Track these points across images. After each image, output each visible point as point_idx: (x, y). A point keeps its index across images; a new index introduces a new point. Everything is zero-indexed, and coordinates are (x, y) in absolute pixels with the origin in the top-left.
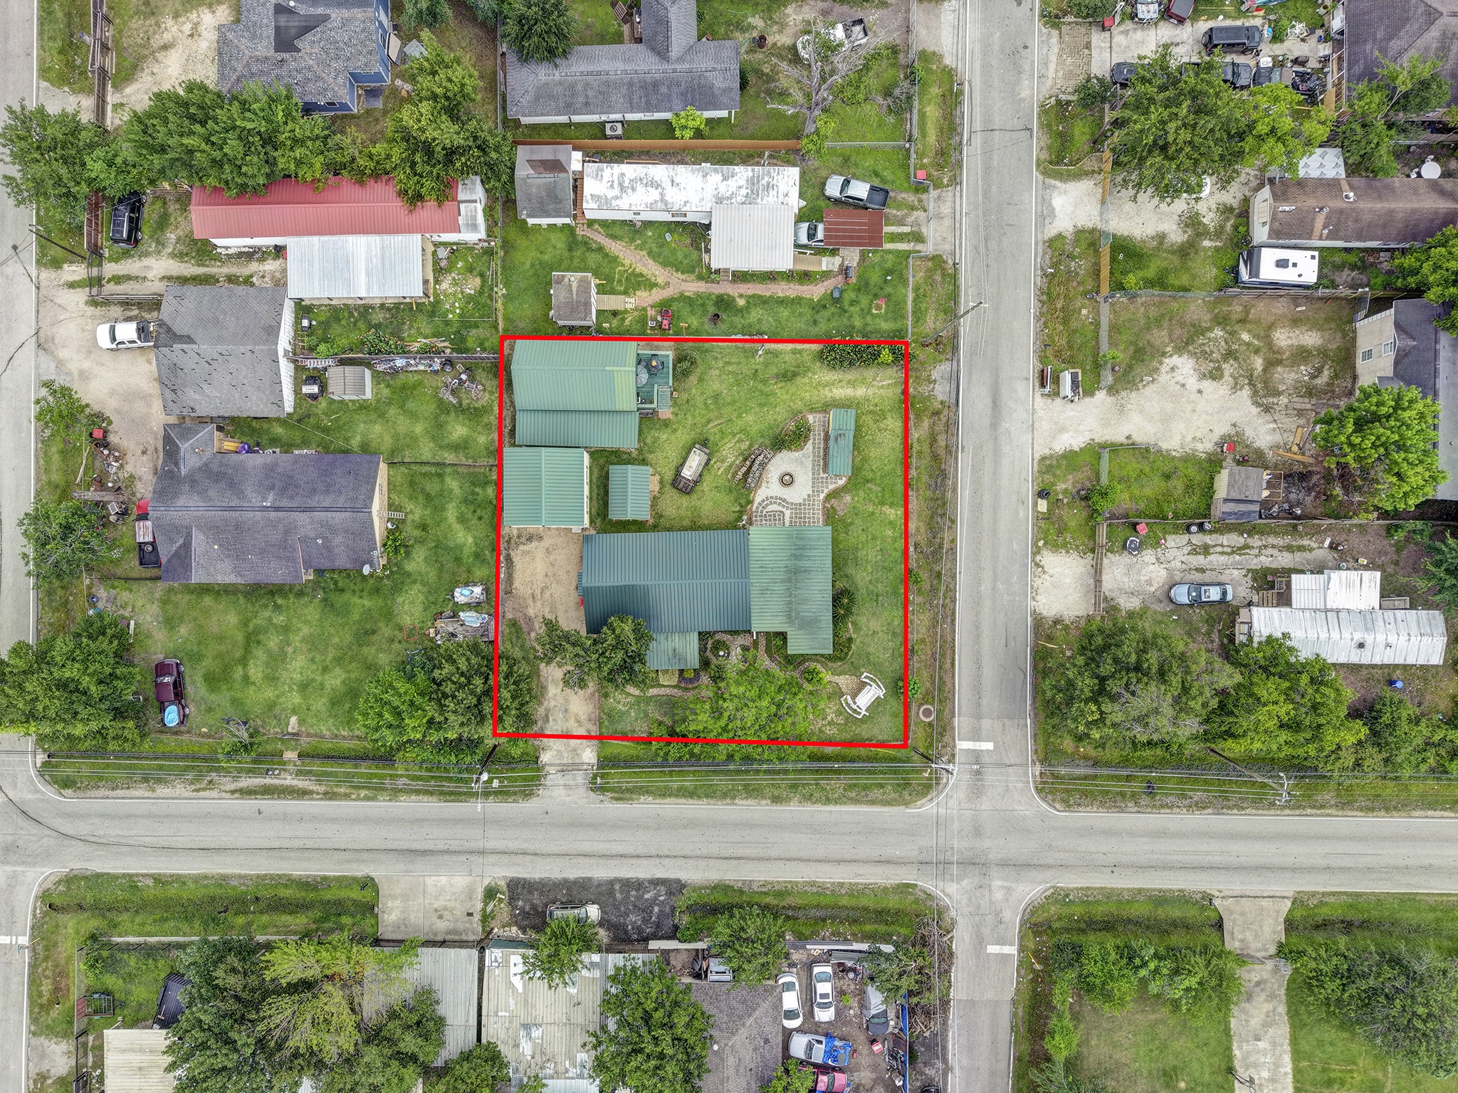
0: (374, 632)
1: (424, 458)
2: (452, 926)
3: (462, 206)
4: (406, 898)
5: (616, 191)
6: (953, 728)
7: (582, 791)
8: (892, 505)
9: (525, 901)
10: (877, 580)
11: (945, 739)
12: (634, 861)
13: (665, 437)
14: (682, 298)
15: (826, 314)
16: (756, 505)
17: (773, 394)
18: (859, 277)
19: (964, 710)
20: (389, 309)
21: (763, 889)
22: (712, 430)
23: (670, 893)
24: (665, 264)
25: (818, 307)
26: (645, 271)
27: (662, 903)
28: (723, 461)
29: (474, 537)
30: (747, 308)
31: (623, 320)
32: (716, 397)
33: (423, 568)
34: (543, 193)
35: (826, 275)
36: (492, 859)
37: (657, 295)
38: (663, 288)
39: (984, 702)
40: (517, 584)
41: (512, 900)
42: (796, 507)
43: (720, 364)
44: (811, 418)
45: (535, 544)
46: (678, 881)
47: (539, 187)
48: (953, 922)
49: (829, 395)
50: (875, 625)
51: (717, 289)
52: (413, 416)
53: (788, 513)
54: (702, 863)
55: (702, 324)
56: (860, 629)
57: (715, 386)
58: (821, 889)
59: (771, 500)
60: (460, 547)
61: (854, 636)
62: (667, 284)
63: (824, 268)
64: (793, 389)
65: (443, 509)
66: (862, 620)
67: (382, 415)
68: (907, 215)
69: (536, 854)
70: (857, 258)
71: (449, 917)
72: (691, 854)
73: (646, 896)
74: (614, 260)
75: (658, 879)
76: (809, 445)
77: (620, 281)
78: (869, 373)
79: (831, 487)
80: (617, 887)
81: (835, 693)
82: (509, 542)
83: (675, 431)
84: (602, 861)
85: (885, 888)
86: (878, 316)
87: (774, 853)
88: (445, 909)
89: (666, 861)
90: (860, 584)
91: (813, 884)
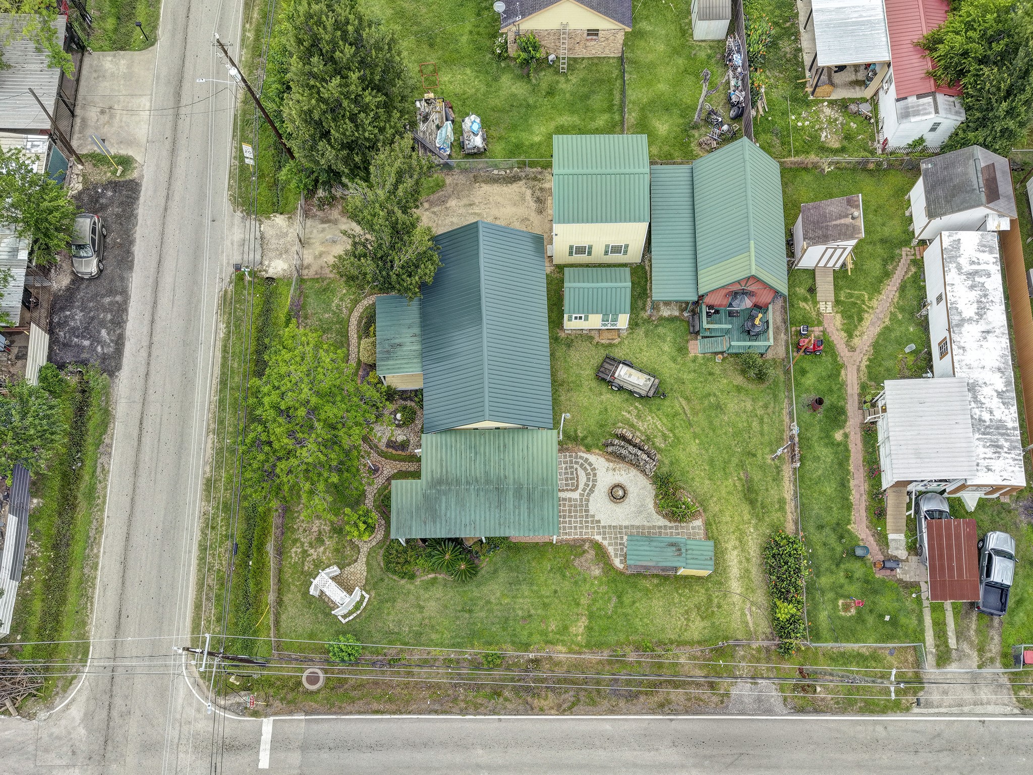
0: (431, 45)
1: (629, 92)
2: (91, 123)
3: (929, 99)
4: (129, 77)
5: (967, 268)
6: (291, 713)
7: (236, 259)
8: (589, 629)
9: (112, 200)
10: (490, 611)
11: (277, 704)
12: (148, 317)
13: (666, 348)
14: (837, 368)
15: (832, 540)
16: (585, 455)
17: (726, 476)
18: (884, 581)
19: (315, 727)
20: (796, 57)
21: (99, 470)
22: (677, 403)
23: (104, 358)
24: (876, 345)
25: (840, 530)
26: (866, 323)
27: (92, 349)
28: (639, 417)
29: (540, 144)
30: (832, 444)
31: (805, 300)
32: (719, 407)
33: (503, 93)
34: (957, 181)
35: (882, 539)
36: (165, 165)
37: (838, 338)
38: (848, 344)
39: (325, 755)
40: (486, 188)
41: (115, 185)
42: (583, 506)
43: (760, 412)
44: (698, 522)
45: (533, 205)
46: (118, 367)
47: (966, 174)
48: (30, 717)
49: (729, 546)
50: (432, 607)
51: (852, 407)
52: (676, 83)
53: (575, 495)
54: (138, 396)
55: (807, 390)
56: (426, 589)
57: (732, 405)
58: (92, 542)
59: (592, 475)
60: (528, 129)
61: (418, 582)
62: (852, 349)
63: (891, 536)
64: (735, 499)
65: (572, 112)
66: (437, 592)
67: (676, 52)
68: (971, 643)
69: (166, 209)
70: (907, 578)
71: (101, 122)
72: (151, 382)
73: (104, 332)
74: (875, 288)
75: (123, 344)
76: (662, 522)
77: (851, 295)
78: (760, 596)
79: (611, 550)
80: (118, 298)
81: (344, 557)
82: (535, 179)
83: (674, 360)
84: (151, 281)
85: (84, 623)
86: (835, 607)
87: (143, 481)
88: (112, 117)
89: (144, 353)
90: (485, 590)
91: (99, 531)
